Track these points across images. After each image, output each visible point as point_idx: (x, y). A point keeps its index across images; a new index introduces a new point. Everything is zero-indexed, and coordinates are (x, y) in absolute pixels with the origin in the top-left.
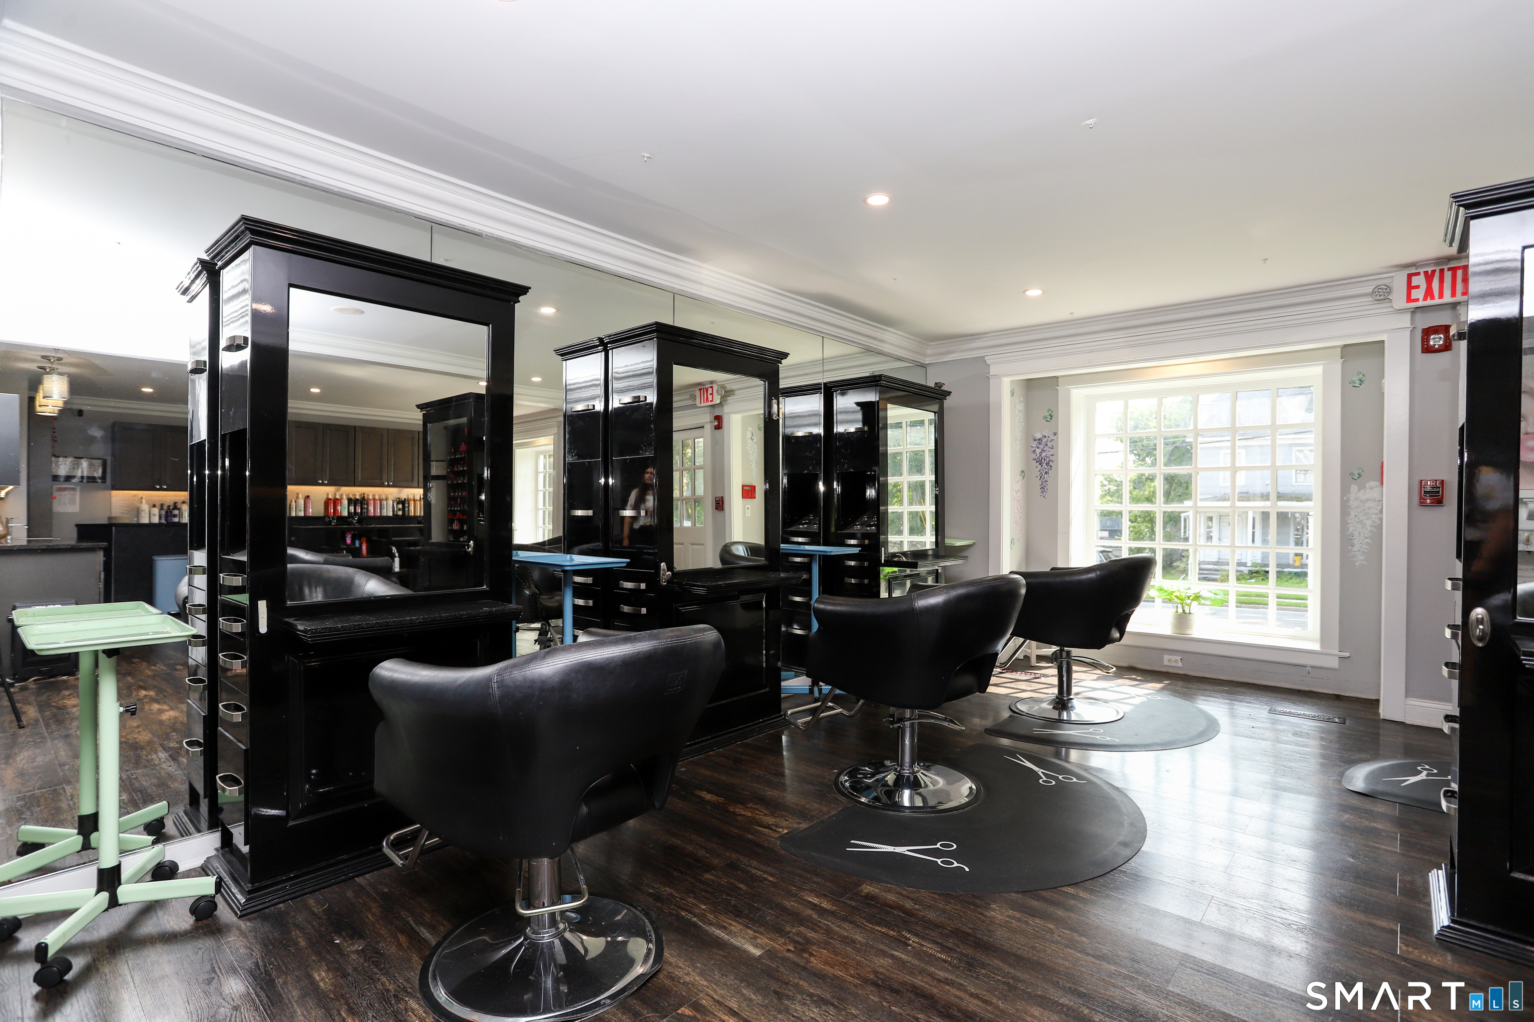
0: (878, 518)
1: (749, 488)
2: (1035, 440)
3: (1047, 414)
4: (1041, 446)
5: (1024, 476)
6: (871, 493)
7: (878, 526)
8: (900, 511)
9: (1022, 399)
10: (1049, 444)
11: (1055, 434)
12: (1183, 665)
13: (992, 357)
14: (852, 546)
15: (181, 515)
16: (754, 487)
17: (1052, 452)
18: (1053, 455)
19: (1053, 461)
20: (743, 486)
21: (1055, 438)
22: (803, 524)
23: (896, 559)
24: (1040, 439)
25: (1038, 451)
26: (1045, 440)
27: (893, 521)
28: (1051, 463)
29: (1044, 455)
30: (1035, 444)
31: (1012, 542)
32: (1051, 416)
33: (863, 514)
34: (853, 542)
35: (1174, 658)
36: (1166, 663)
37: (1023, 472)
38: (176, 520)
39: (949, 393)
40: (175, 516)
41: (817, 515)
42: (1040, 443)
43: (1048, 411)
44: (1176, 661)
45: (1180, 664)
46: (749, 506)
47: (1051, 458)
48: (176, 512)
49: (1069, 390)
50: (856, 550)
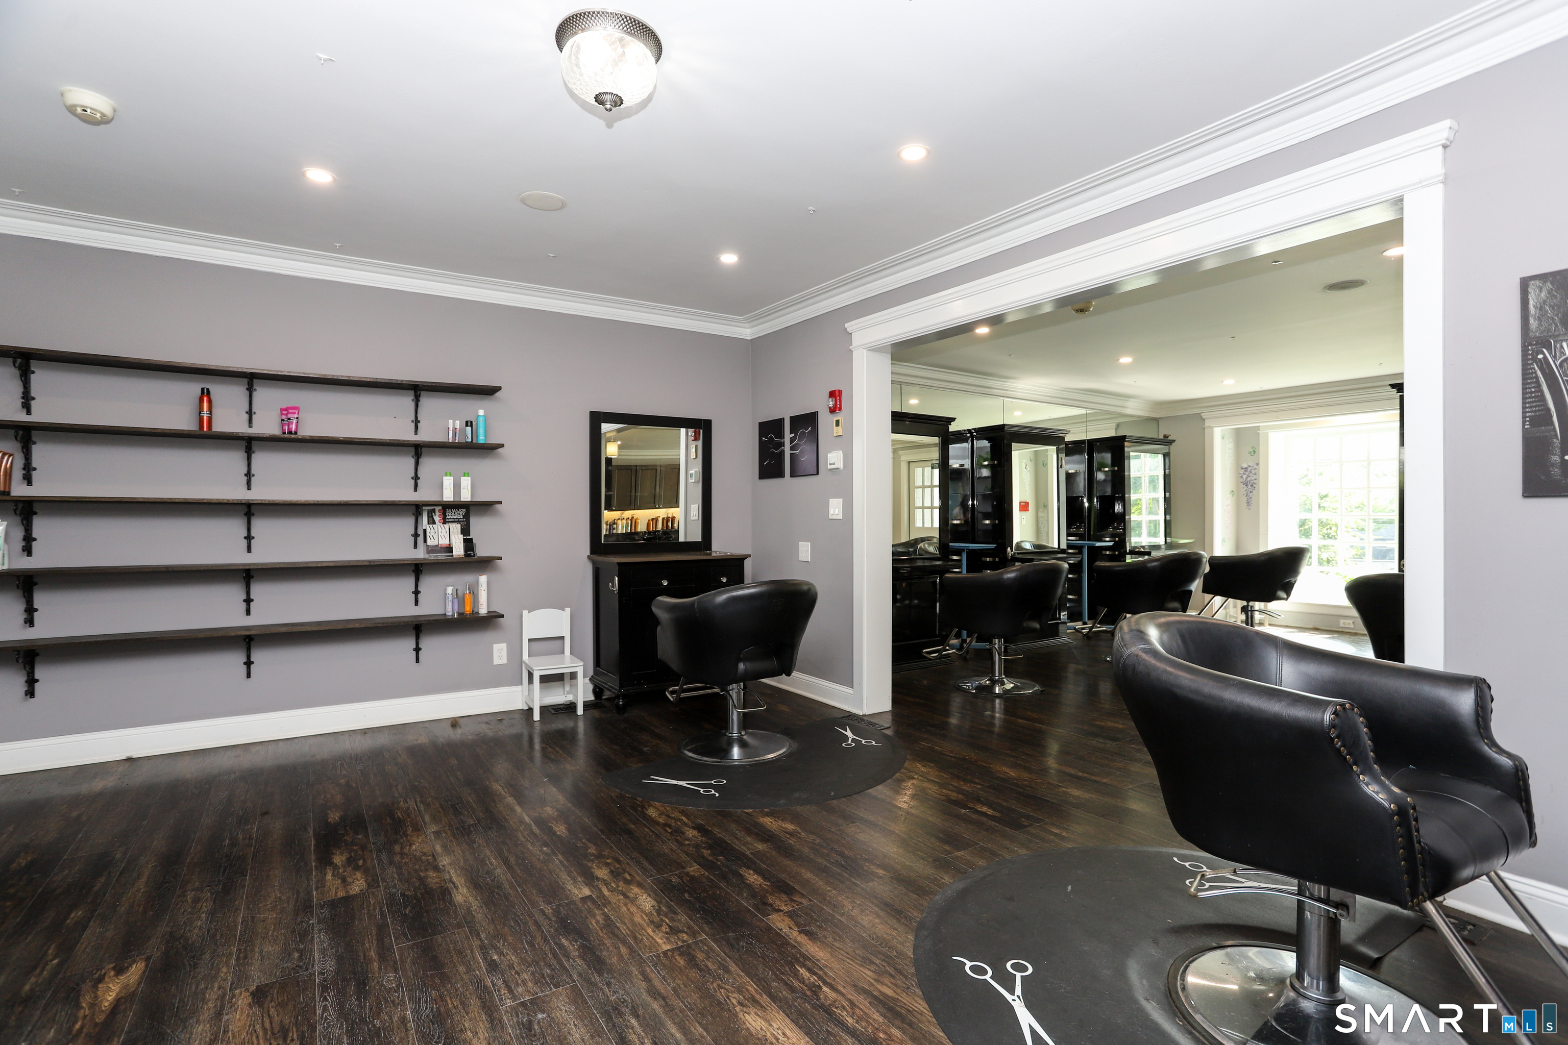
0: (1125, 526)
1: (1024, 504)
2: (1242, 469)
3: (1251, 450)
4: (1247, 473)
5: (1233, 495)
6: (1118, 508)
7: (1124, 529)
8: (1139, 520)
9: (1231, 440)
10: (1253, 472)
11: (1258, 464)
12: (1355, 626)
13: (1206, 414)
14: (1107, 542)
15: (617, 527)
16: (1028, 503)
17: (1255, 477)
18: (1255, 479)
19: (1256, 484)
20: (1020, 503)
21: (1257, 467)
22: (1073, 528)
23: (1137, 550)
24: (1246, 468)
25: (1245, 476)
26: (1249, 469)
27: (1134, 527)
28: (1254, 485)
29: (1249, 479)
30: (1242, 472)
31: (1223, 540)
32: (1254, 452)
33: (1114, 522)
34: (1108, 539)
35: (1347, 621)
36: (1342, 625)
37: (1232, 491)
38: (615, 532)
39: (1174, 441)
40: (614, 529)
41: (1082, 522)
42: (1246, 471)
43: (1253, 447)
44: (1349, 624)
45: (1352, 626)
46: (1024, 517)
47: (1255, 481)
48: (615, 526)
49: (1268, 433)
50: (1111, 544)
